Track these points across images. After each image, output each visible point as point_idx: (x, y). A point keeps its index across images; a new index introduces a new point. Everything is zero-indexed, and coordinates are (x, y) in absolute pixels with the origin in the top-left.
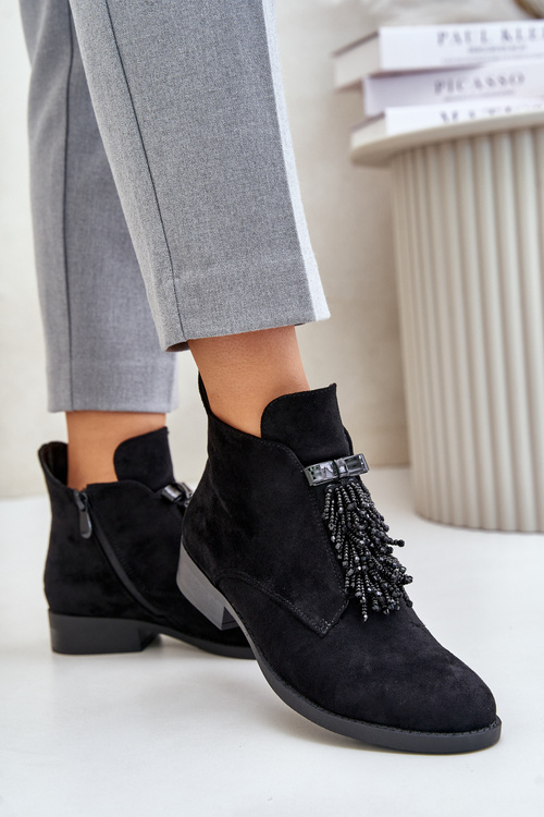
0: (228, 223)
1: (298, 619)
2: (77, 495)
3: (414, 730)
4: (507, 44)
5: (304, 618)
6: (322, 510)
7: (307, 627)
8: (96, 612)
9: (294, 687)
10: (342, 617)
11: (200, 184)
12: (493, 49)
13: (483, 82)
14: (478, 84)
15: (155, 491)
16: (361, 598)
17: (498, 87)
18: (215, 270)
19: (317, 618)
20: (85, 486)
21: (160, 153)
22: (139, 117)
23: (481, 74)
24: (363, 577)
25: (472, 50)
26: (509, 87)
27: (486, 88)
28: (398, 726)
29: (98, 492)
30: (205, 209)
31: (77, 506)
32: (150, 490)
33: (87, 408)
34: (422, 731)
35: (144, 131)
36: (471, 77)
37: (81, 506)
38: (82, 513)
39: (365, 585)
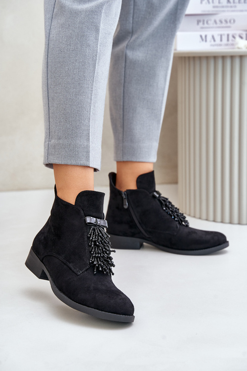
0: (68, 127)
1: (70, 269)
2: (123, 193)
3: (103, 311)
4: (229, 5)
5: (73, 269)
6: (88, 233)
7: (73, 272)
8: (125, 235)
9: (64, 293)
10: (86, 270)
11: (63, 112)
12: (223, 7)
13: (218, 22)
14: (215, 22)
15: (150, 193)
16: (96, 264)
17: (224, 24)
18: (61, 141)
19: (78, 269)
20: (125, 190)
21: (53, 99)
22: (49, 86)
23: (217, 18)
24: (97, 259)
25: (214, 7)
26: (229, 24)
27: (219, 24)
28: (97, 309)
29: (130, 192)
30: (62, 120)
31: (122, 197)
32: (148, 193)
33: (128, 160)
34: (106, 312)
35: (50, 91)
36: (213, 18)
37: (124, 197)
38: (124, 200)
39: (98, 261)
